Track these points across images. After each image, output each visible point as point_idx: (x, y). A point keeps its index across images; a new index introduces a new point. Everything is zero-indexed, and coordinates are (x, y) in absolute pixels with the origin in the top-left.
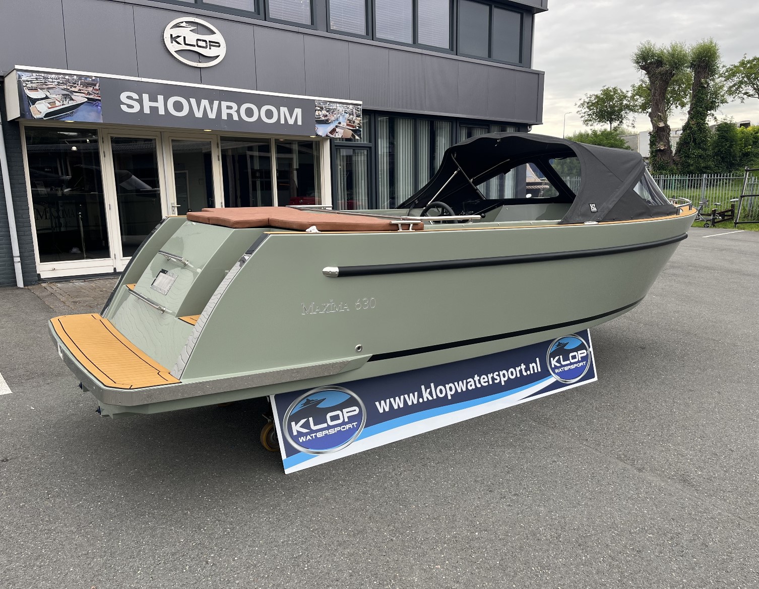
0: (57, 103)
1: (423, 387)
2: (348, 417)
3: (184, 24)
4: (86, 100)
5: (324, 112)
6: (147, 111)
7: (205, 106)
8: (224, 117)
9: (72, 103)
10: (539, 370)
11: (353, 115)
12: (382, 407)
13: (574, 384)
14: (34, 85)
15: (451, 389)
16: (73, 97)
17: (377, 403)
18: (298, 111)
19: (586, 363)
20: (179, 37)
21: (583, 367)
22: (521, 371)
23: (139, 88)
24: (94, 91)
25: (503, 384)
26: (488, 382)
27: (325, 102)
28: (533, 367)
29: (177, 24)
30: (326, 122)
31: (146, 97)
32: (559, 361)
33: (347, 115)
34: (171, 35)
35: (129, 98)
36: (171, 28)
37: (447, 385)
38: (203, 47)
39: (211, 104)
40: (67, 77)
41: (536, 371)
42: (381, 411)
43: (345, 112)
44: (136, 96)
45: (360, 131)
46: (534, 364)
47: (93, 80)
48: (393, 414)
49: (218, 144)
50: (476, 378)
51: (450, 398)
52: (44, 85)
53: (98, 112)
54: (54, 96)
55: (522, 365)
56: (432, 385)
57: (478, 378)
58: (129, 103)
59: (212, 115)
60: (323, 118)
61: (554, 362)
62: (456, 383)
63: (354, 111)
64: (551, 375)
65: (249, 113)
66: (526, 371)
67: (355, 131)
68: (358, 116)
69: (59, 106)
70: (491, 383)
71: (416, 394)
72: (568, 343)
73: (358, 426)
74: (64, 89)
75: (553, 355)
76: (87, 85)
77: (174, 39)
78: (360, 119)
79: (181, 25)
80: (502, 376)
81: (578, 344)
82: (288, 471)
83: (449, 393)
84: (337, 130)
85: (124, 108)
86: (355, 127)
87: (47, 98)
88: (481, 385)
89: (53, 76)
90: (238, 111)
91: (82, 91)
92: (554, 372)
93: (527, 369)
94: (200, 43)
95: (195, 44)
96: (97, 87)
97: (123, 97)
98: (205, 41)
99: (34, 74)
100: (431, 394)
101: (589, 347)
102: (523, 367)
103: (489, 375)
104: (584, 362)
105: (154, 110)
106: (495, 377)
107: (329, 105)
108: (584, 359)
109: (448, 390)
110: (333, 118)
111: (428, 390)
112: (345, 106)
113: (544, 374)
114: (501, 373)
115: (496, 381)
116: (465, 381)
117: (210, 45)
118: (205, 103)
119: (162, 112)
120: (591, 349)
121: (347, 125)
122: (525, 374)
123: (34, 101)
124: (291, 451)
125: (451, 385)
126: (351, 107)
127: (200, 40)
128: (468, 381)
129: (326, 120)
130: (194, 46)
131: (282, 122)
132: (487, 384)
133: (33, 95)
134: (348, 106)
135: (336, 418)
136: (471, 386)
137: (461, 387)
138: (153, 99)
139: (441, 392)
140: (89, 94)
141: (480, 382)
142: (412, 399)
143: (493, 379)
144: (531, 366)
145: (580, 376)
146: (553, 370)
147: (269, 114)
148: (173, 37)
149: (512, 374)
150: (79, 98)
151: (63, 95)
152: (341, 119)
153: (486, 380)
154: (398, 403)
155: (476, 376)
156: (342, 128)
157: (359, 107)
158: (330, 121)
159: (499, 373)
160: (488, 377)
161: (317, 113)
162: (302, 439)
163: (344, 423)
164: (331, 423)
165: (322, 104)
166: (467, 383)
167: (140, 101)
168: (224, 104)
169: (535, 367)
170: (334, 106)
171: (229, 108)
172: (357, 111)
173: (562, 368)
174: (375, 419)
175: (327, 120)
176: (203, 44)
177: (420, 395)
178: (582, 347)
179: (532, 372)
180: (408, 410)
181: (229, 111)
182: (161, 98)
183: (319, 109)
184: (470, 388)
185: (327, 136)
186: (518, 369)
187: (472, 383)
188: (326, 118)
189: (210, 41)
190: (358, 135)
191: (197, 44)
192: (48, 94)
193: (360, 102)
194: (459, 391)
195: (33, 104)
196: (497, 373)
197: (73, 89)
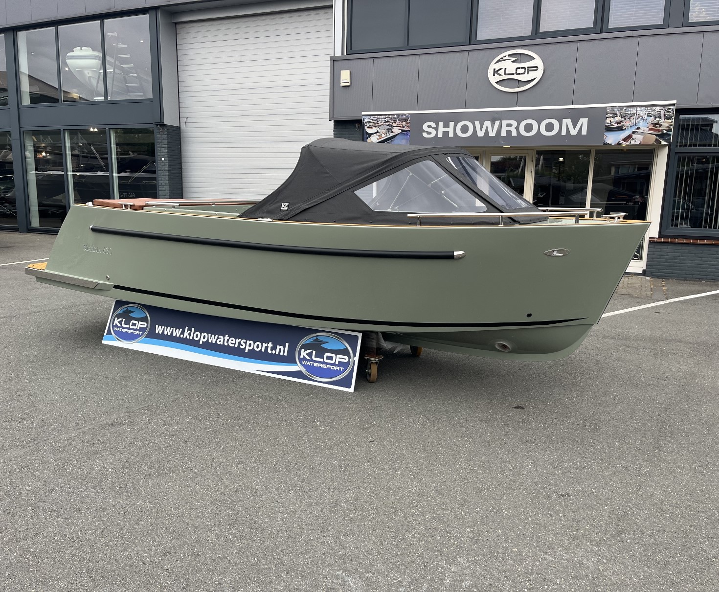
0: (383, 135)
1: (187, 328)
2: (140, 327)
3: (507, 58)
4: (401, 131)
5: (618, 119)
6: (440, 135)
7: (487, 127)
8: (504, 134)
9: (392, 134)
10: (286, 354)
11: (660, 117)
12: (159, 329)
13: (320, 382)
14: (371, 124)
15: (204, 337)
16: (393, 130)
17: (157, 326)
18: (584, 122)
19: (344, 371)
20: (501, 69)
21: (338, 373)
22: (267, 348)
23: (436, 118)
24: (406, 125)
25: (247, 351)
26: (235, 344)
27: (622, 107)
28: (280, 349)
29: (502, 58)
30: (620, 129)
31: (441, 124)
32: (310, 355)
33: (652, 118)
34: (494, 69)
35: (429, 126)
36: (496, 63)
37: (203, 333)
38: (522, 74)
39: (493, 124)
40: (391, 117)
41: (282, 354)
42: (157, 332)
43: (648, 116)
44: (433, 125)
45: (670, 135)
46: (282, 347)
47: (407, 117)
48: (163, 337)
49: (532, 158)
50: (227, 337)
51: (201, 343)
52: (376, 124)
53: (407, 140)
54: (382, 131)
55: (270, 343)
56: (193, 329)
57: (228, 338)
58: (429, 130)
59: (492, 134)
60: (616, 125)
61: (304, 353)
62: (210, 335)
63: (663, 112)
64: (297, 363)
65: (529, 128)
66: (272, 350)
67: (662, 136)
68: (667, 118)
69: (384, 137)
70: (236, 346)
71: (181, 330)
72: (327, 342)
73: (142, 334)
74: (388, 125)
75: (306, 347)
76: (402, 120)
77: (496, 72)
78: (670, 121)
79: (504, 58)
80: (248, 345)
81: (341, 347)
82: (103, 342)
83: (202, 339)
84: (634, 136)
85: (425, 135)
86: (662, 131)
87: (378, 132)
88: (228, 344)
89: (383, 117)
90: (517, 128)
91: (399, 126)
92: (301, 363)
93: (274, 348)
94: (519, 71)
95: (514, 72)
96: (409, 121)
97: (425, 127)
98: (524, 68)
99: (372, 117)
100: (190, 334)
101: (355, 356)
102: (270, 345)
103: (237, 339)
104: (342, 368)
105: (446, 134)
106: (242, 343)
107: (625, 110)
108: (345, 365)
109: (203, 337)
110: (630, 124)
111: (189, 331)
112: (649, 108)
113: (289, 359)
114: (248, 342)
115: (241, 347)
116: (217, 336)
117: (528, 71)
118: (488, 123)
119: (451, 135)
120: (357, 359)
121: (650, 129)
122: (270, 351)
123: (370, 135)
124: (109, 333)
125: (206, 334)
126: (658, 108)
127: (519, 68)
128: (219, 337)
129: (620, 127)
130: (513, 74)
131: (564, 133)
132: (233, 345)
133: (369, 131)
134: (654, 108)
135: (134, 325)
136: (220, 341)
137: (212, 339)
138: (446, 125)
139: (197, 336)
140: (403, 127)
141: (228, 342)
142: (177, 333)
143: (240, 344)
144: (278, 347)
145: (331, 378)
146: (301, 360)
147: (549, 127)
148: (496, 70)
149: (258, 346)
150: (397, 131)
151: (387, 129)
152: (641, 124)
153: (234, 342)
154: (168, 331)
155: (227, 336)
156: (642, 134)
157: (671, 107)
158: (624, 128)
159: (246, 342)
160: (236, 341)
161: (608, 120)
162: (116, 329)
163: (136, 330)
164: (131, 327)
165: (615, 110)
166: (218, 338)
167: (436, 129)
168: (505, 123)
169: (283, 350)
170: (633, 111)
171: (509, 125)
172: (668, 112)
173: (312, 363)
174: (152, 335)
175: (622, 127)
176: (522, 71)
177: (183, 333)
178: (345, 352)
179: (277, 353)
180: (171, 339)
181: (509, 129)
182: (452, 124)
183: (611, 115)
184: (218, 343)
185: (619, 144)
186: (265, 345)
187: (222, 340)
188: (620, 125)
189: (528, 67)
190: (665, 140)
191: (516, 72)
192: (378, 129)
193: (674, 102)
194: (210, 341)
195: (369, 137)
196: (245, 341)
197: (394, 125)
